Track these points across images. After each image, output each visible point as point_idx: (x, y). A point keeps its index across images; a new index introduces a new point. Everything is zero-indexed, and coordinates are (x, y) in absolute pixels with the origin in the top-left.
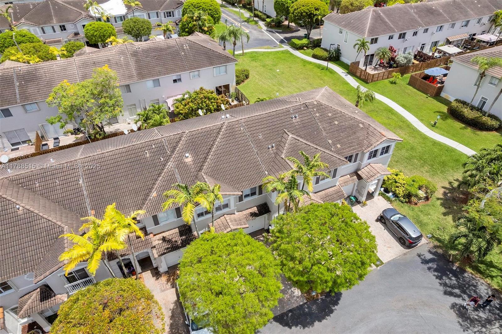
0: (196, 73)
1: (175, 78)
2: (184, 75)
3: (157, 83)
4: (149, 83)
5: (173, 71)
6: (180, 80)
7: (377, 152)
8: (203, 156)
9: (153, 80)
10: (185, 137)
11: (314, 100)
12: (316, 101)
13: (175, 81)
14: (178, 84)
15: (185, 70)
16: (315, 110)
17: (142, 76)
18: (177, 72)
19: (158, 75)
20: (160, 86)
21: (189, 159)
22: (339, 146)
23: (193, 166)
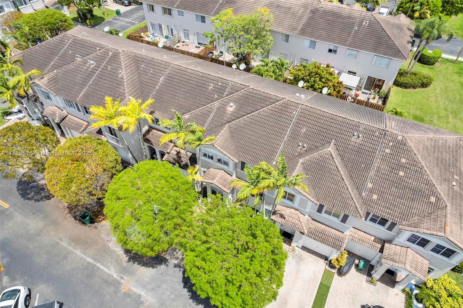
0: (355, 52)
1: (332, 48)
2: (342, 50)
3: (313, 45)
4: (307, 42)
5: (333, 41)
6: (335, 51)
7: (428, 243)
8: (242, 113)
9: (311, 41)
10: (245, 90)
11: (401, 134)
12: (403, 137)
13: (330, 51)
14: (332, 55)
15: (344, 45)
16: (391, 144)
17: (303, 32)
18: (336, 43)
19: (316, 38)
20: (314, 49)
21: (231, 108)
22: (375, 197)
23: (228, 116)
